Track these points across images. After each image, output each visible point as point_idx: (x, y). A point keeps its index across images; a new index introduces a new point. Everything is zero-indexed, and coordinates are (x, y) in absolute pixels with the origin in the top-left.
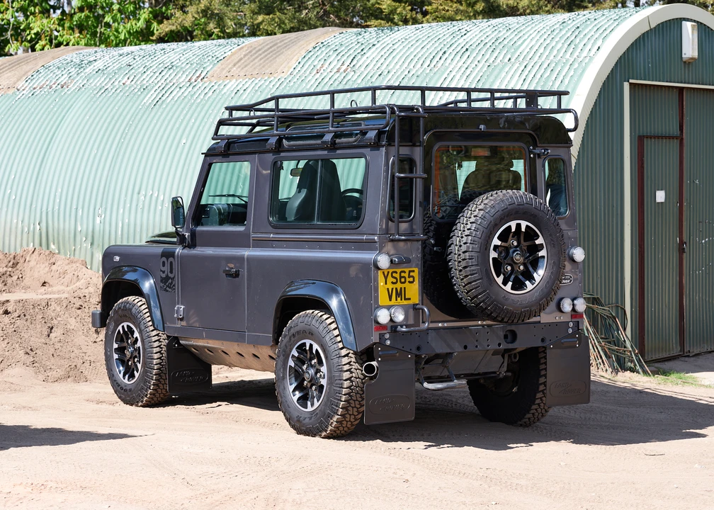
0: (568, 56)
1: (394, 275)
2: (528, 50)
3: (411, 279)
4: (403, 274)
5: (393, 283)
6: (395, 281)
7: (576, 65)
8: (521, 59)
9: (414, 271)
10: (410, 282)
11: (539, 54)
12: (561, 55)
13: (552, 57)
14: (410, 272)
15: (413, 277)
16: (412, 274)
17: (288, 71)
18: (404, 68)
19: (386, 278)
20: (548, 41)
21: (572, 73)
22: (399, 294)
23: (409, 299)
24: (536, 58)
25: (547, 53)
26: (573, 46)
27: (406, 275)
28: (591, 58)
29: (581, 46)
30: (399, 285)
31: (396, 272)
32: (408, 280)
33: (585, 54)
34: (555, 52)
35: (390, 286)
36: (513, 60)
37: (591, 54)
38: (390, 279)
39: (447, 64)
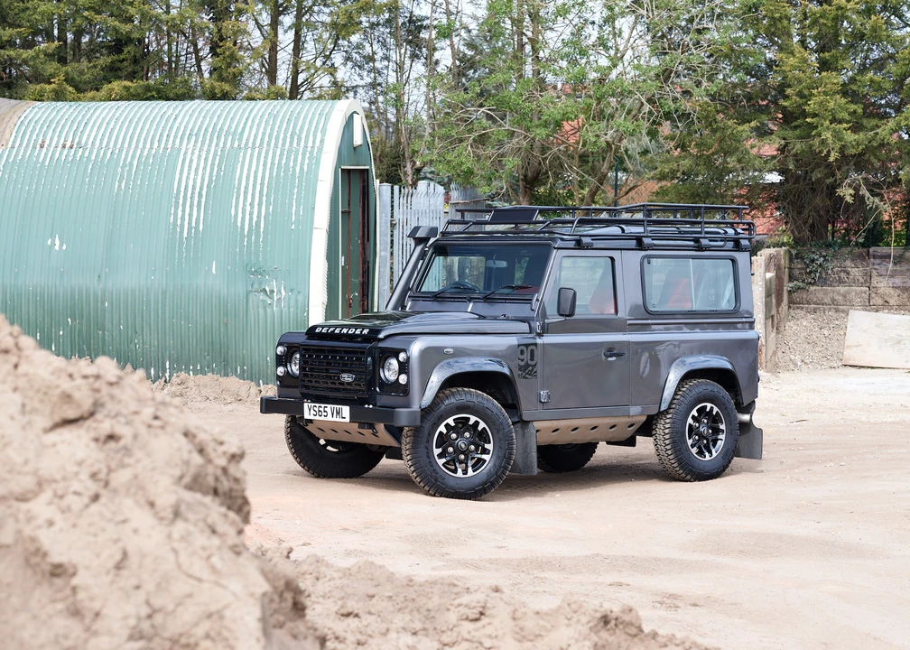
0: (295, 145)
2: (252, 137)
7: (308, 155)
8: (250, 145)
11: (265, 143)
12: (288, 144)
13: (280, 146)
17: (7, 144)
18: (133, 146)
20: (268, 131)
21: (307, 161)
24: (265, 145)
25: (273, 142)
26: (296, 137)
28: (320, 149)
29: (303, 136)
33: (310, 144)
34: (281, 141)
36: (242, 146)
37: (317, 144)
39: (177, 146)
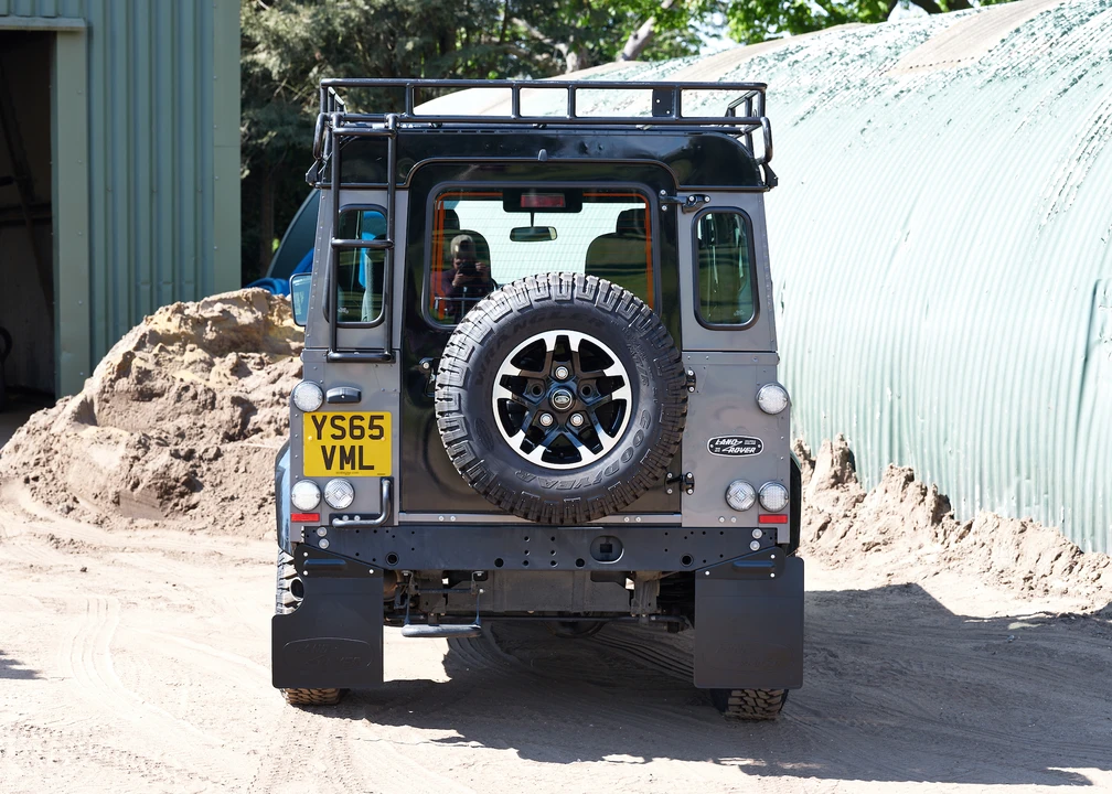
1: (337, 422)
3: (376, 432)
4: (357, 422)
5: (334, 437)
6: (339, 433)
9: (381, 417)
10: (372, 437)
14: (373, 418)
15: (380, 428)
16: (376, 422)
19: (319, 427)
22: (348, 458)
23: (372, 468)
27: (365, 424)
30: (348, 442)
31: (343, 418)
32: (368, 432)
35: (328, 442)
38: (328, 429)
